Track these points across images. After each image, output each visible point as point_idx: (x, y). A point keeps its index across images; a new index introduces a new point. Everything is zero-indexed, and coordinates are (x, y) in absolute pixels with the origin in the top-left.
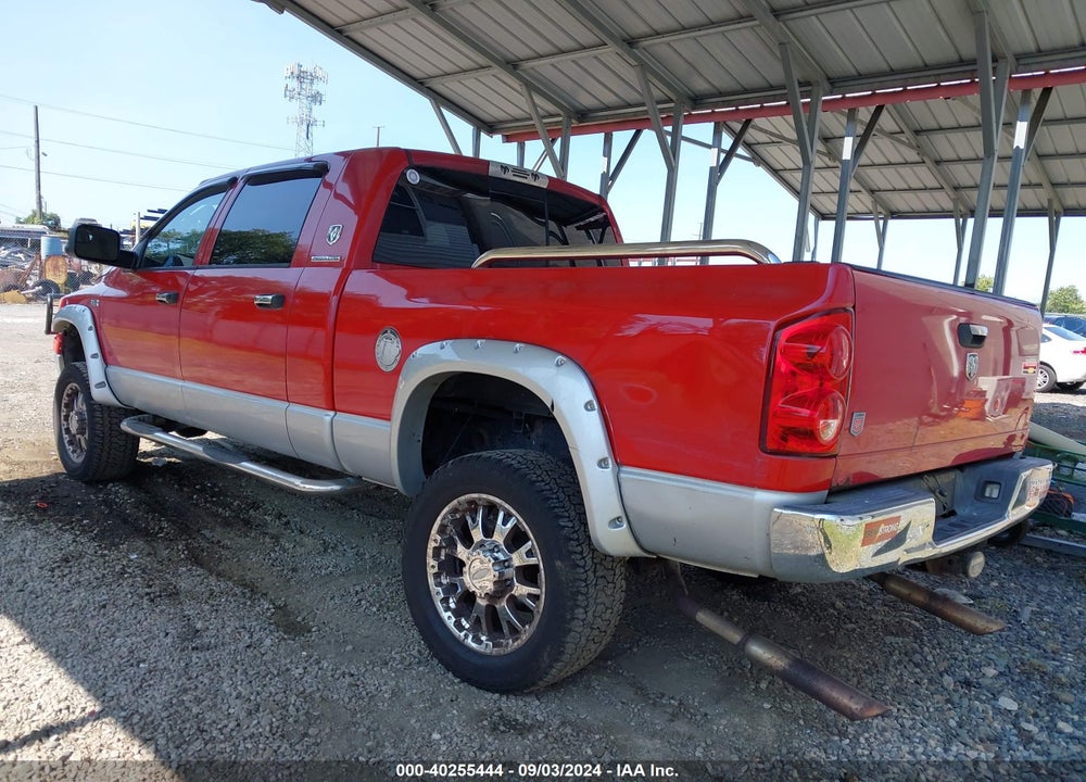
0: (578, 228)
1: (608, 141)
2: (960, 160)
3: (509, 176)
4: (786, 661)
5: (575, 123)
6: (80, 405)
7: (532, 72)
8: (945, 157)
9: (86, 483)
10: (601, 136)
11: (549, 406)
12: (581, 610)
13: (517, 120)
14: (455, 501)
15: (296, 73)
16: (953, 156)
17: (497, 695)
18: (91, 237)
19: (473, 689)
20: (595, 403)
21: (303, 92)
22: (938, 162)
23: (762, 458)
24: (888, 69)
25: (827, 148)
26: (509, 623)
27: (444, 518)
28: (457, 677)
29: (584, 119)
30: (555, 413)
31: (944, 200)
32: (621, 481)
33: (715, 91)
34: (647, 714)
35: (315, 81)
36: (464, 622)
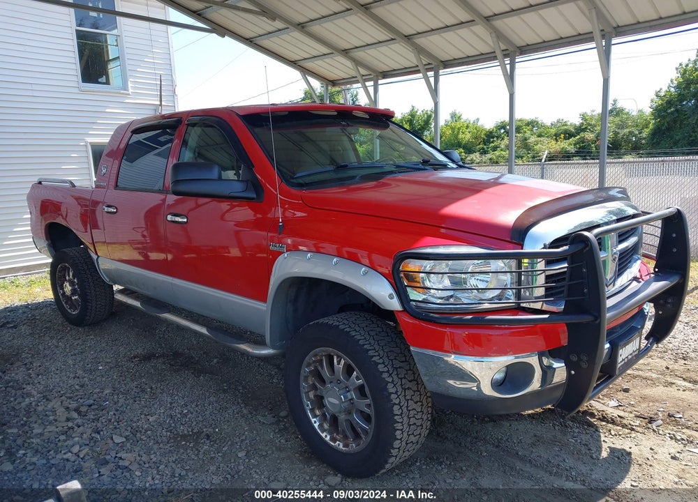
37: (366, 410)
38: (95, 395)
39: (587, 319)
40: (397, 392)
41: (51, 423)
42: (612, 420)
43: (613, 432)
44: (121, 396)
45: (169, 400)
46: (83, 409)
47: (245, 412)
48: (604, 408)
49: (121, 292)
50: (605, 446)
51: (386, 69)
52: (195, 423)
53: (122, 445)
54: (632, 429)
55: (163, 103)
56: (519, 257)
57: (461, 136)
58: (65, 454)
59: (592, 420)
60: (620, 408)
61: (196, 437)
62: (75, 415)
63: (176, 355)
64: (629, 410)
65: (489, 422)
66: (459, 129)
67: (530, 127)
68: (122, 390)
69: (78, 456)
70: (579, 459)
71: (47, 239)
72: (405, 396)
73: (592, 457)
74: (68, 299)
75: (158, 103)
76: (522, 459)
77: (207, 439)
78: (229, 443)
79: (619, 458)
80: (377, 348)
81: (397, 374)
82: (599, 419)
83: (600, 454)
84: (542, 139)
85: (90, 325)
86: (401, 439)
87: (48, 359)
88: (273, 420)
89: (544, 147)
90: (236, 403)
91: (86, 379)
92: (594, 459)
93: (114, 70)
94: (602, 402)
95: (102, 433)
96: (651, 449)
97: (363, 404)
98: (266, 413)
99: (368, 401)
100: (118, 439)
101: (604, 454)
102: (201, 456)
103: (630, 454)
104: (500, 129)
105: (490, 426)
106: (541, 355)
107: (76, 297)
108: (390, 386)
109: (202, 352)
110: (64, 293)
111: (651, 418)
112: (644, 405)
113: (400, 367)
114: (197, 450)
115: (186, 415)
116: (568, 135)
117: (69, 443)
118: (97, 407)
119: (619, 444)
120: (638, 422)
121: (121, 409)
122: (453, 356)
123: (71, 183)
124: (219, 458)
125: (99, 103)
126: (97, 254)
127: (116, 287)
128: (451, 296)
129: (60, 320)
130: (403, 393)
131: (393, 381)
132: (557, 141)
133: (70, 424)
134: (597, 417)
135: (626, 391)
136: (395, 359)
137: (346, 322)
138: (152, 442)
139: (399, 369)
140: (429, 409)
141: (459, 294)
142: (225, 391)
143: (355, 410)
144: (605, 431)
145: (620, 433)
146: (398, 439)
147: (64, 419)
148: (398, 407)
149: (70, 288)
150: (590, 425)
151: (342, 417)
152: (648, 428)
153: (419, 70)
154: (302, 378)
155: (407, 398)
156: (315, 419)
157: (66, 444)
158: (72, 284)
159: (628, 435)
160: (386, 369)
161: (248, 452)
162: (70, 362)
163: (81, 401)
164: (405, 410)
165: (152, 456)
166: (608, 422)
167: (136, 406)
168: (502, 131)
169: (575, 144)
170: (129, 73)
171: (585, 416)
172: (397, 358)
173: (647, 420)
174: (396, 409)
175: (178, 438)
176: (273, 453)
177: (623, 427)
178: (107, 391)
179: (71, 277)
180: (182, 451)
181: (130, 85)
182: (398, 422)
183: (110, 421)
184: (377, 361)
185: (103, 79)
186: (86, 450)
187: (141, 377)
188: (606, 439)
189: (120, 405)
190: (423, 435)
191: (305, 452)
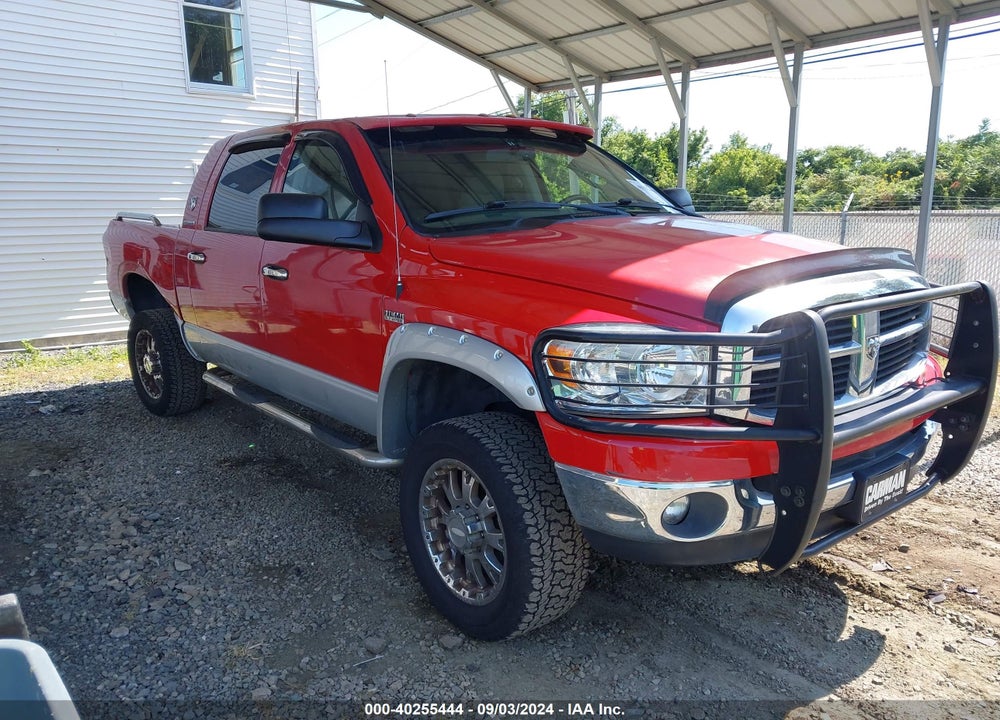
37: (500, 547)
38: (165, 508)
39: (803, 436)
40: (537, 524)
41: (100, 539)
42: (871, 589)
43: (867, 607)
44: (197, 511)
45: (258, 520)
46: (146, 524)
47: (355, 542)
48: (864, 572)
49: (213, 371)
50: (849, 624)
51: (614, 67)
52: (285, 553)
53: (185, 575)
54: (898, 605)
55: (300, 112)
56: (715, 344)
57: (744, 169)
58: (110, 580)
59: (841, 588)
60: (888, 573)
61: (283, 571)
62: (133, 531)
63: (280, 460)
64: (900, 577)
65: (690, 579)
66: (741, 159)
67: (850, 159)
68: (200, 503)
69: (127, 584)
70: (806, 638)
71: (126, 297)
72: (549, 531)
73: (825, 638)
74: (149, 378)
75: (294, 112)
76: (723, 634)
77: (297, 575)
78: (325, 582)
79: (864, 643)
80: (515, 461)
81: (540, 501)
82: (852, 587)
83: (838, 635)
84: (866, 177)
85: (176, 415)
86: (540, 590)
87: (114, 456)
88: (390, 555)
89: (868, 190)
90: (345, 529)
91: (157, 486)
92: (829, 642)
93: (237, 65)
94: (864, 563)
95: (163, 556)
96: (918, 634)
97: (497, 539)
98: (383, 546)
99: (501, 535)
100: (181, 566)
101: (845, 635)
102: (284, 597)
103: (883, 638)
104: (803, 161)
105: (689, 586)
106: (738, 485)
107: (159, 377)
108: (527, 516)
109: (316, 459)
110: (144, 370)
111: (930, 590)
112: (924, 572)
113: (545, 491)
114: (281, 588)
115: (275, 542)
116: (908, 172)
117: (119, 566)
118: (163, 522)
119: (871, 623)
120: (908, 595)
121: (194, 527)
122: (617, 480)
123: (156, 220)
124: (307, 601)
125: (208, 111)
126: (182, 318)
127: (210, 366)
128: (616, 395)
129: (140, 406)
130: (546, 527)
131: (532, 510)
132: (889, 180)
133: (125, 543)
134: (850, 584)
135: (904, 550)
136: (540, 479)
137: (478, 424)
138: (225, 573)
139: (543, 494)
140: (586, 552)
141: (625, 393)
142: (334, 513)
143: (486, 547)
144: (855, 603)
145: (878, 608)
146: (536, 590)
147: (119, 534)
148: (537, 545)
149: (151, 364)
150: (837, 594)
151: (469, 555)
152: (922, 604)
153: (659, 71)
154: (421, 499)
155: (552, 533)
156: (436, 556)
157: (114, 567)
158: (154, 358)
159: (889, 613)
160: (524, 492)
161: (346, 595)
162: (141, 462)
163: (145, 514)
164: (547, 550)
165: (221, 592)
166: (864, 592)
167: (214, 525)
168: (807, 164)
169: (917, 187)
170: (255, 69)
171: (833, 582)
172: (543, 478)
173: (923, 594)
174: (534, 548)
175: (259, 571)
176: (379, 599)
177: (884, 600)
178: (180, 504)
179: (153, 349)
180: (261, 587)
181: (255, 85)
182: (537, 566)
183: (176, 541)
184: (514, 481)
185: (220, 77)
186: (137, 576)
187: (227, 488)
188: (854, 616)
189: (193, 522)
190: (575, 587)
191: (423, 601)
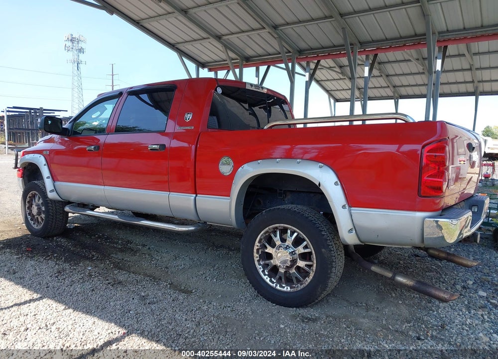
0: (260, 108)
1: (257, 70)
2: (396, 75)
3: (253, 89)
4: (414, 282)
5: (244, 63)
6: (38, 201)
7: (227, 40)
8: (390, 73)
9: (44, 238)
10: (254, 69)
11: (318, 185)
12: (334, 269)
13: (216, 62)
14: (267, 228)
15: (70, 38)
16: (393, 73)
17: (295, 309)
18: (50, 122)
19: (282, 307)
20: (339, 182)
21: (74, 48)
22: (387, 76)
23: (419, 199)
24: (384, 38)
25: (341, 71)
26: (296, 278)
27: (262, 236)
28: (274, 303)
29: (248, 61)
30: (320, 188)
31: (389, 92)
32: (352, 214)
33: (309, 48)
34: (357, 310)
35: (80, 42)
36: (273, 280)
